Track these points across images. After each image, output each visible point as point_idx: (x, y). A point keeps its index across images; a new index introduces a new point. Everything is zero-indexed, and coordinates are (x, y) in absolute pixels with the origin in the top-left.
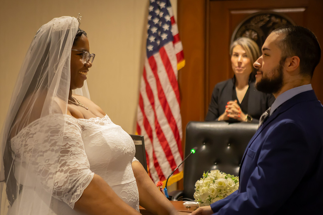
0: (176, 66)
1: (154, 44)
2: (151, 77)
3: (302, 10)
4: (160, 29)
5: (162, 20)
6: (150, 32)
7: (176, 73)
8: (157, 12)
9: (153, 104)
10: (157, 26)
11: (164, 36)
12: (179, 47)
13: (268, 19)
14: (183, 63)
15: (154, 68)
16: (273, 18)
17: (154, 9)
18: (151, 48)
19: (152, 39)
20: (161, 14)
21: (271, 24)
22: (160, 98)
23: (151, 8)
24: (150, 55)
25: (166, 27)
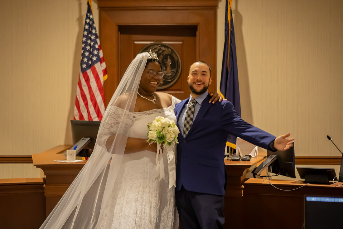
0: (103, 78)
1: (87, 63)
2: (85, 86)
3: (181, 43)
4: (91, 53)
5: (93, 47)
6: (83, 55)
7: (102, 83)
8: (89, 42)
9: (86, 104)
10: (89, 51)
11: (95, 59)
12: (104, 65)
13: (159, 48)
14: (106, 77)
15: (87, 80)
16: (163, 48)
17: (87, 40)
18: (84, 66)
19: (85, 60)
20: (92, 44)
21: (161, 51)
22: (92, 100)
23: (84, 39)
24: (84, 71)
25: (96, 52)
